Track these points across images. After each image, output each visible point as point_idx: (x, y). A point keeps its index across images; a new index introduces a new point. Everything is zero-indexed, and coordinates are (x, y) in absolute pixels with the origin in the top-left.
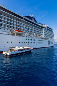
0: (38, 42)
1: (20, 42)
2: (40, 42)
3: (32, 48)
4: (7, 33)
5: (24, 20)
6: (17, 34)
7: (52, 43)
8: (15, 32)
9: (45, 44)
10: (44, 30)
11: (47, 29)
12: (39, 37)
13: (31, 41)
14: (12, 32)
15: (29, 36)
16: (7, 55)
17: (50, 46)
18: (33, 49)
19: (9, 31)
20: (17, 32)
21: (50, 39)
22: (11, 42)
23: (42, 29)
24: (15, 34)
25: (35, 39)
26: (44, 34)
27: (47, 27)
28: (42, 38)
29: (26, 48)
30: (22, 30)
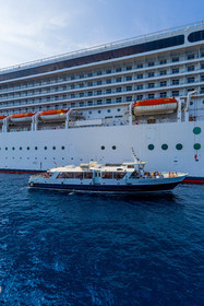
1: (151, 147)
5: (187, 44)
22: (115, 148)
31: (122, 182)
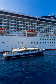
1: (32, 43)
3: (44, 49)
4: (18, 35)
5: (37, 20)
6: (29, 35)
14: (24, 33)
19: (22, 32)
20: (29, 33)
22: (22, 43)
24: (27, 35)
31: (36, 52)
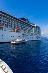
0: (29, 36)
1: (18, 37)
2: (31, 36)
5: (21, 22)
7: (39, 38)
8: (16, 30)
9: (34, 38)
10: (34, 28)
11: (36, 27)
12: (30, 33)
13: (25, 36)
15: (24, 33)
16: (14, 43)
17: (38, 40)
18: (27, 41)
21: (38, 35)
23: (33, 27)
24: (16, 31)
25: (28, 35)
26: (34, 31)
27: (36, 26)
28: (33, 34)
29: (23, 40)
30: (19, 29)
